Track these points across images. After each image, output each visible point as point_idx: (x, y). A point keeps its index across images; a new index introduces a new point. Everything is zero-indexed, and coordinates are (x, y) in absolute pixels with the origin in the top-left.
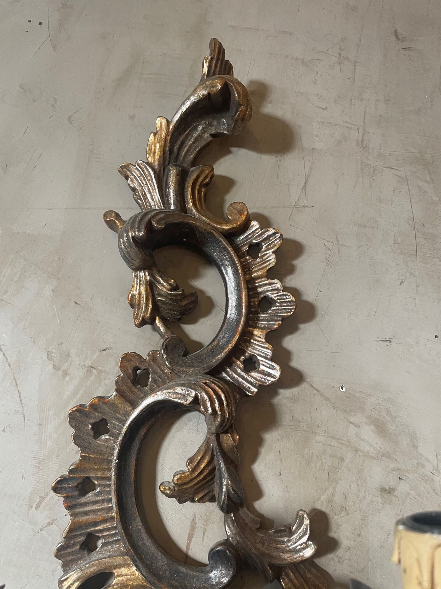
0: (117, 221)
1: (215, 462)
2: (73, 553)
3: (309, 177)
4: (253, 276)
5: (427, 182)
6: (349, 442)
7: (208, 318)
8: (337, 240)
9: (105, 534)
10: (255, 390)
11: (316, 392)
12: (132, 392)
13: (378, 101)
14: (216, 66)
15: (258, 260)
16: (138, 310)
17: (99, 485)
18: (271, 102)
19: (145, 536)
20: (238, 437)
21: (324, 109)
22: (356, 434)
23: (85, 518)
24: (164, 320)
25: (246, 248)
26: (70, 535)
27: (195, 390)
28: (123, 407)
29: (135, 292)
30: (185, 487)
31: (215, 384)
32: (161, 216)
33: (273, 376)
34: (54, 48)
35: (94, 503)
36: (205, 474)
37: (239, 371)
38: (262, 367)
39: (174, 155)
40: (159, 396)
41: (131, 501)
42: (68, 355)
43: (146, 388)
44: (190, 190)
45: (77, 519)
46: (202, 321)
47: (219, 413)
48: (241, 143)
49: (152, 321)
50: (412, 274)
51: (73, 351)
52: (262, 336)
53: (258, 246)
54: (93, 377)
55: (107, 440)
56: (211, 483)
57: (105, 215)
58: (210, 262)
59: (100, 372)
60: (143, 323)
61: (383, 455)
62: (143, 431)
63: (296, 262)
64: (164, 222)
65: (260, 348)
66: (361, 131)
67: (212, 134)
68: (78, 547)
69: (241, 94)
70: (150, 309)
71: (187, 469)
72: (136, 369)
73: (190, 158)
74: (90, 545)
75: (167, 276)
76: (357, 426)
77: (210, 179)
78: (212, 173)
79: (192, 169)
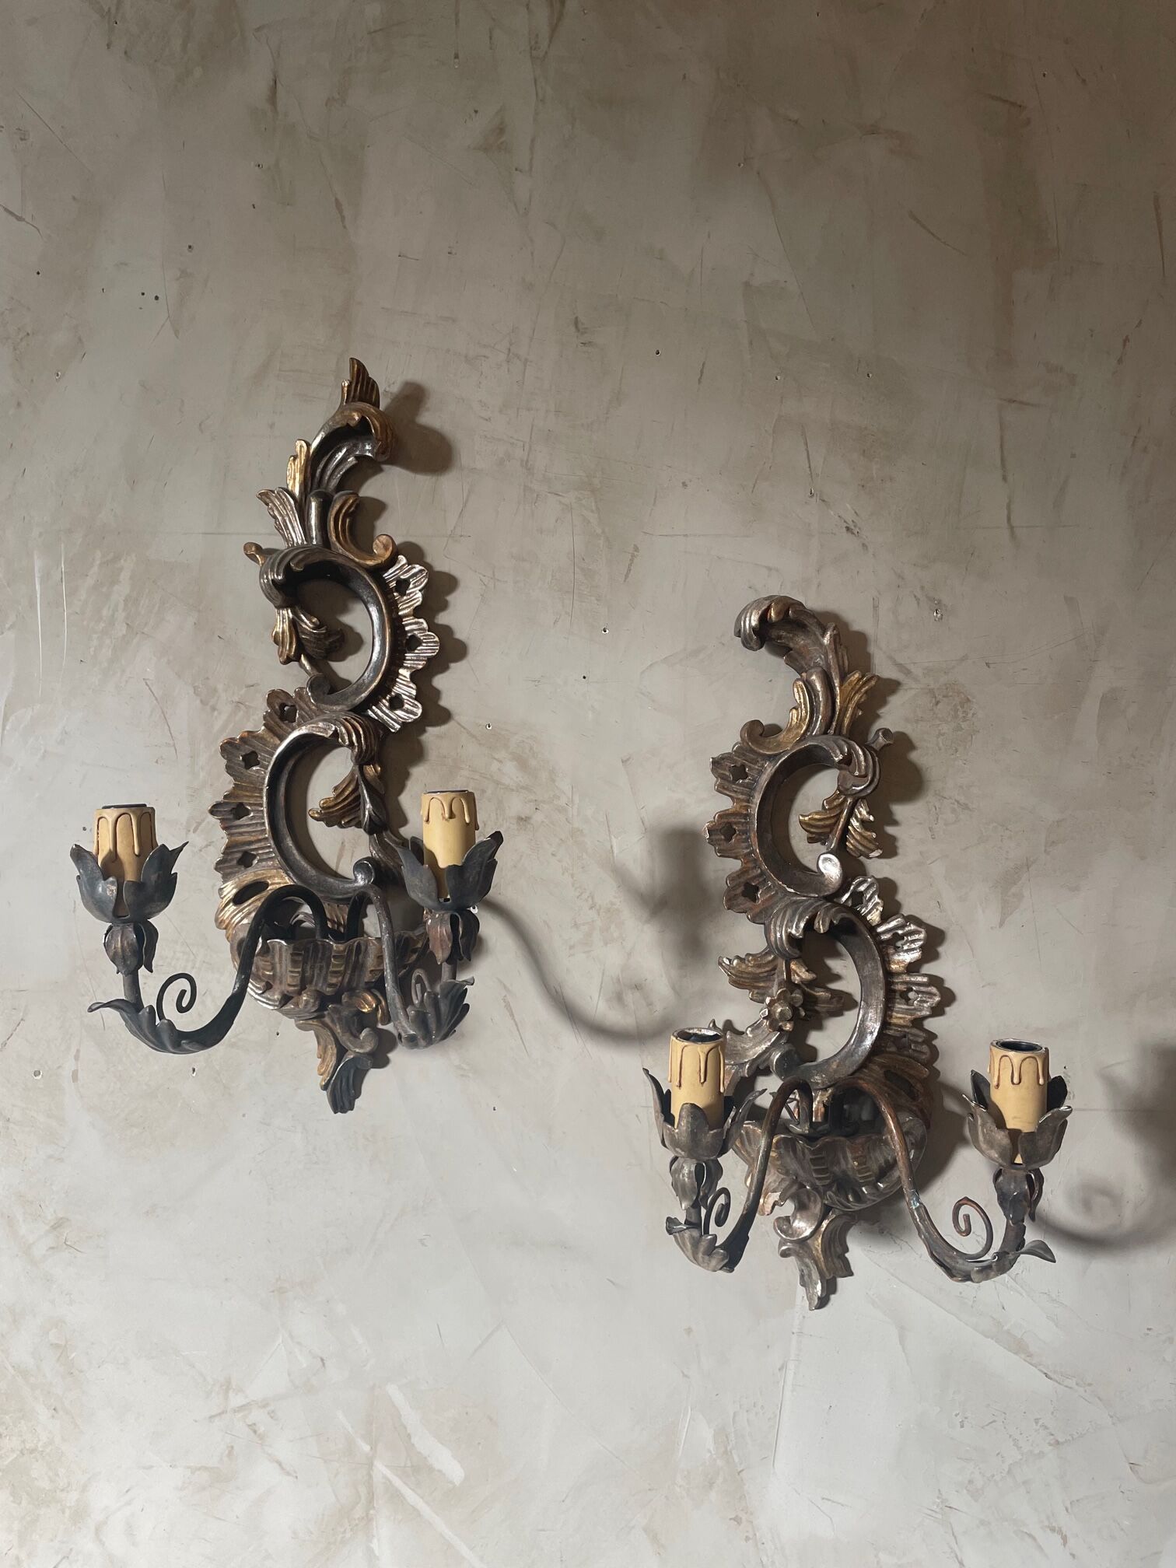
0: (258, 556)
1: (360, 790)
2: (231, 867)
3: (467, 501)
4: (400, 613)
5: (592, 511)
6: (492, 776)
7: (356, 655)
8: (494, 575)
9: (260, 852)
10: (398, 727)
11: (462, 729)
12: (280, 727)
13: (547, 411)
14: (355, 390)
15: (405, 598)
16: (283, 647)
17: (253, 811)
18: (427, 410)
19: (295, 852)
20: (379, 769)
21: (487, 420)
22: (499, 769)
23: (241, 838)
24: (309, 659)
25: (394, 584)
26: (228, 851)
27: (335, 725)
28: (272, 740)
29: (278, 630)
30: (331, 810)
31: (354, 720)
32: (301, 557)
33: (415, 714)
34: (176, 333)
35: (249, 825)
36: (349, 800)
37: (384, 709)
38: (406, 706)
39: (316, 480)
40: (304, 730)
41: (282, 823)
42: (215, 690)
43: (294, 724)
44: (332, 523)
45: (233, 838)
46: (350, 658)
47: (356, 744)
48: (393, 461)
49: (298, 660)
50: (567, 613)
51: (220, 687)
52: (408, 676)
54: (242, 712)
55: (257, 770)
56: (358, 809)
57: (245, 549)
58: (358, 597)
59: (248, 707)
60: (288, 661)
61: (522, 788)
62: (291, 763)
63: (449, 598)
64: (302, 564)
65: (404, 687)
66: (527, 447)
67: (357, 457)
68: (235, 862)
69: (379, 429)
70: (294, 646)
71: (332, 795)
72: (283, 706)
73: (334, 482)
74: (246, 860)
75: (310, 613)
76: (501, 762)
77: (356, 508)
78: (358, 502)
79: (336, 496)
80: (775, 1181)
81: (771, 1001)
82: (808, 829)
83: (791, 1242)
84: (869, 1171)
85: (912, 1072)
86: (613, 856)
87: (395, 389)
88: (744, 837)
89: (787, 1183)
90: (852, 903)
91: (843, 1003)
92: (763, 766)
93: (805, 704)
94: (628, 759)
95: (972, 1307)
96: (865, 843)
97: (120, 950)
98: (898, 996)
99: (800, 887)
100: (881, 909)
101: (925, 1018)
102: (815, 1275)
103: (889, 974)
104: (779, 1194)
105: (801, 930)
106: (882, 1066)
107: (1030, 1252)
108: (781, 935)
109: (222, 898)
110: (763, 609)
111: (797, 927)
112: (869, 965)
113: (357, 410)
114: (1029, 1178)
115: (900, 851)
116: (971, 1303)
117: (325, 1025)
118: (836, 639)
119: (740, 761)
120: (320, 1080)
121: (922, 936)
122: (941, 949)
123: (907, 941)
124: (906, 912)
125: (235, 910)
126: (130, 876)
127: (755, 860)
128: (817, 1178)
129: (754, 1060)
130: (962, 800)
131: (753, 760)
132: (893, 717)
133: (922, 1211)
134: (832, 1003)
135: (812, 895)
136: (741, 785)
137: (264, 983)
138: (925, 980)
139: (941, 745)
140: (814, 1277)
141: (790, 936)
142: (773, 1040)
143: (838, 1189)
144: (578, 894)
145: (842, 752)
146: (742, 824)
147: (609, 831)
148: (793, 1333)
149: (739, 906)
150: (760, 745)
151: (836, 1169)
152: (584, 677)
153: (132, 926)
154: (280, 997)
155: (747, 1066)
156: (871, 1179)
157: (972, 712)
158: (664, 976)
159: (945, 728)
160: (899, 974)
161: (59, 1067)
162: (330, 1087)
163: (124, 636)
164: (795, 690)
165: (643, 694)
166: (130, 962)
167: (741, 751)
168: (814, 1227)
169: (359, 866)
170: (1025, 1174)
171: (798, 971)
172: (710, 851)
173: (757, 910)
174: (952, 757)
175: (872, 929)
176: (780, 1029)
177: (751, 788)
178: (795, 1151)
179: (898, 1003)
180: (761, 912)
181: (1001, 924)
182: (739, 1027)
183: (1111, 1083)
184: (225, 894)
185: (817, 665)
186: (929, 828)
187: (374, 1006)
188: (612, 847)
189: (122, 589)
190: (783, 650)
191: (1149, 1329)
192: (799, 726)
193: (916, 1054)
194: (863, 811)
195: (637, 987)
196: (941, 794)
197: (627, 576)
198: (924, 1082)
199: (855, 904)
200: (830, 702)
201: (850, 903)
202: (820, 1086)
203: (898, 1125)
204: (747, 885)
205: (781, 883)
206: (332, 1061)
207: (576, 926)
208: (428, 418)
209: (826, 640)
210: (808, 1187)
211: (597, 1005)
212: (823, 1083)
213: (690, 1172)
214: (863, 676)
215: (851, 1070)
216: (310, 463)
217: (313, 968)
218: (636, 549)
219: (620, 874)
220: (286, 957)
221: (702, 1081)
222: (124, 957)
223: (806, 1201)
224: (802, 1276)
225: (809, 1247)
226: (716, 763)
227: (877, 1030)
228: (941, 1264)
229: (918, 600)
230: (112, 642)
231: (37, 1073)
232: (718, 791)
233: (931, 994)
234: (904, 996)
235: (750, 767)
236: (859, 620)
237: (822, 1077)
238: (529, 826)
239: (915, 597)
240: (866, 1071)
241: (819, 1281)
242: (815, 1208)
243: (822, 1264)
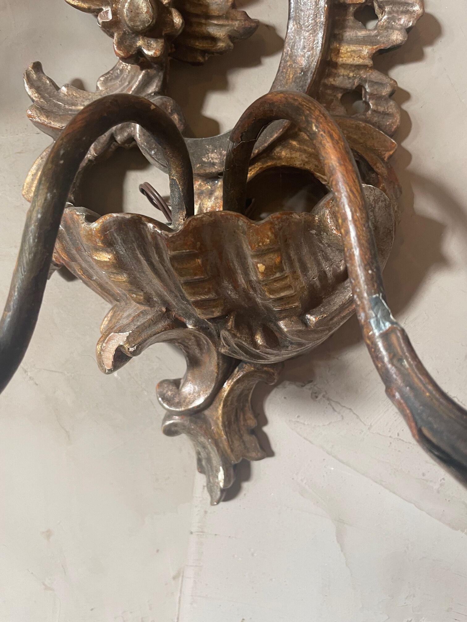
83: (178, 414)
89: (150, 317)
102: (216, 459)
104: (127, 334)
128: (197, 304)
140: (214, 462)
143: (237, 325)
148: (192, 533)
156: (294, 306)
168: (210, 391)
179: (352, 28)
210: (190, 327)
223: (198, 353)
224: (199, 460)
225: (205, 421)
240: (294, 143)
241: (221, 468)
242: (210, 362)
243: (225, 444)
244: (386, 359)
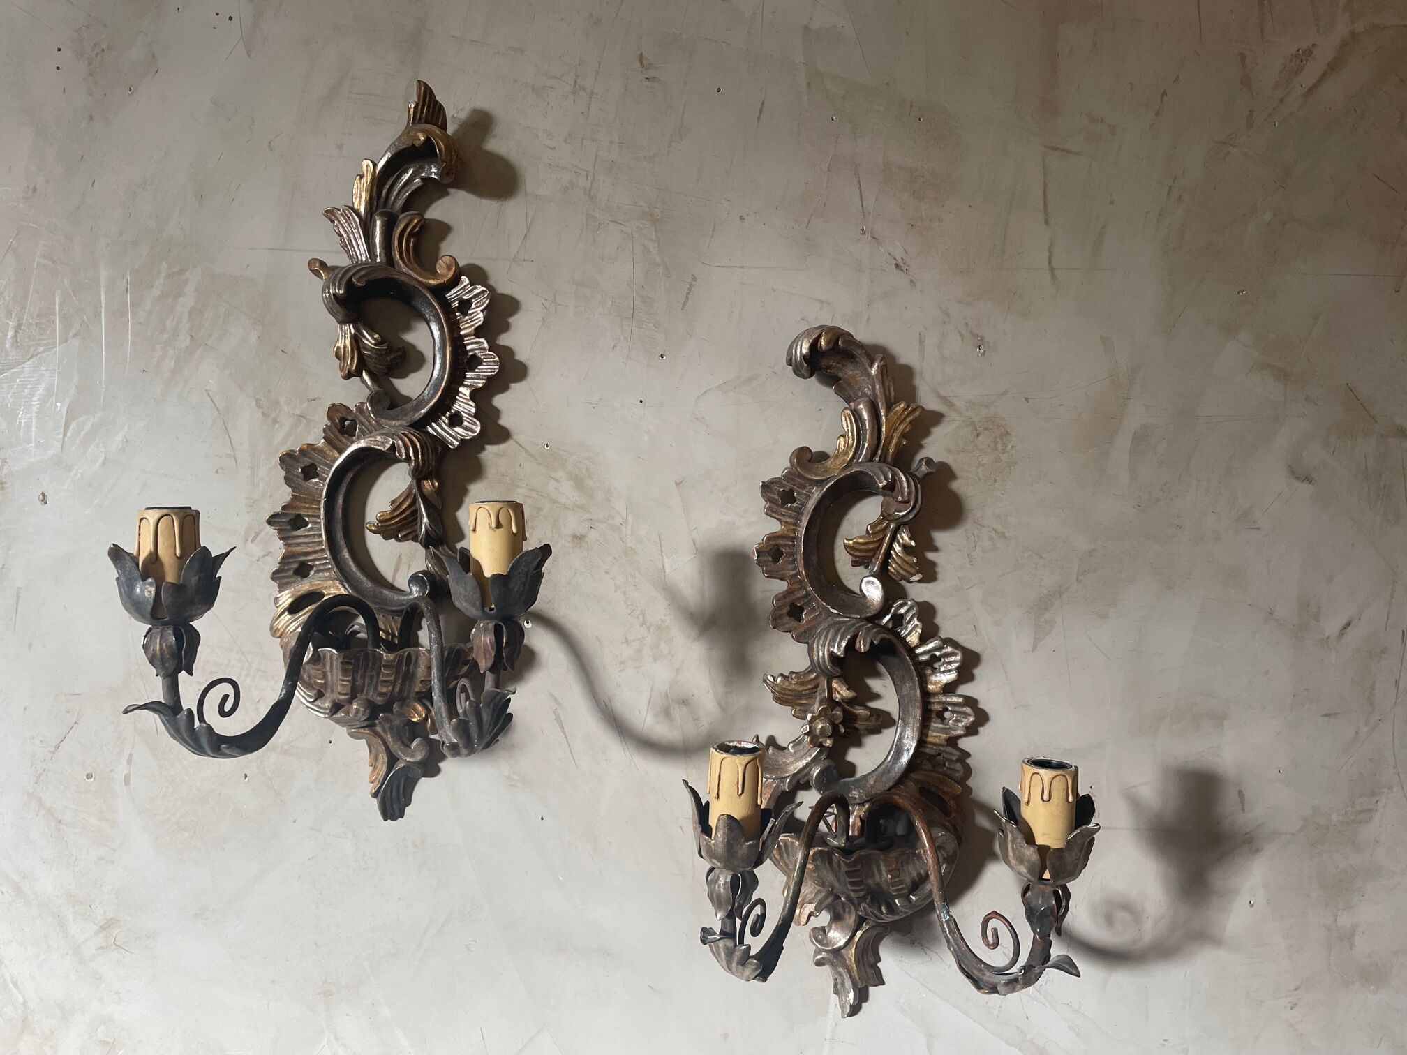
0: (321, 271)
1: (417, 504)
2: (287, 577)
3: (531, 227)
4: (462, 333)
5: (652, 241)
6: (549, 495)
7: (418, 373)
8: (555, 300)
9: (317, 563)
10: (456, 443)
11: (521, 448)
12: (340, 441)
13: (611, 143)
14: (422, 112)
15: (467, 318)
16: (344, 362)
17: (311, 522)
18: (494, 137)
19: (351, 564)
20: (437, 484)
21: (552, 149)
22: (555, 488)
23: (298, 549)
24: (370, 374)
25: (456, 304)
26: (285, 561)
27: (393, 439)
28: (331, 453)
29: (339, 345)
30: (388, 523)
31: (413, 434)
32: (363, 273)
33: (473, 431)
34: (249, 53)
35: (306, 536)
36: (406, 513)
38: (465, 423)
39: (382, 200)
40: (362, 444)
41: (340, 535)
42: (277, 403)
43: (354, 438)
44: (396, 242)
45: (290, 549)
46: (411, 375)
47: (413, 458)
48: (459, 184)
49: (360, 375)
50: (625, 338)
51: (282, 400)
52: (468, 394)
53: (469, 302)
54: (303, 425)
55: (316, 484)
56: (414, 523)
57: (310, 264)
58: (421, 317)
59: (309, 421)
60: (349, 376)
62: (350, 476)
63: (511, 320)
64: (365, 279)
65: (464, 404)
66: (590, 178)
67: (423, 179)
68: (292, 572)
69: (444, 149)
70: (355, 362)
71: (389, 508)
72: (343, 420)
73: (400, 203)
74: (303, 571)
75: (372, 330)
76: (557, 481)
77: (420, 228)
78: (422, 222)
79: (402, 216)
80: (811, 893)
81: (812, 717)
82: (852, 552)
83: (826, 951)
84: (902, 884)
85: (945, 789)
86: (665, 576)
87: (463, 115)
88: (791, 559)
89: (823, 894)
90: (893, 625)
91: (882, 721)
92: (810, 491)
93: (852, 432)
94: (681, 482)
95: (998, 1016)
96: (906, 567)
97: (158, 652)
98: (934, 716)
99: (844, 607)
100: (920, 631)
101: (960, 737)
102: (848, 984)
103: (926, 694)
104: (814, 905)
105: (842, 649)
106: (917, 782)
107: (1056, 966)
108: (824, 654)
109: (278, 607)
110: (814, 337)
111: (839, 646)
112: (907, 684)
113: (421, 131)
114: (1056, 893)
115: (939, 576)
116: (996, 1012)
117: (377, 734)
118: (883, 370)
119: (789, 486)
120: (371, 788)
121: (958, 658)
122: (976, 672)
123: (944, 663)
124: (943, 635)
125: (290, 619)
126: (170, 577)
127: (801, 582)
128: (853, 891)
129: (795, 775)
130: (999, 527)
131: (801, 484)
132: (936, 447)
133: (952, 923)
134: (871, 721)
135: (854, 616)
136: (790, 509)
137: (315, 692)
138: (960, 700)
139: (980, 475)
140: (846, 986)
141: (832, 655)
142: (813, 755)
143: (872, 901)
144: (629, 612)
145: (886, 479)
146: (789, 546)
147: (662, 551)
148: (826, 1040)
149: (784, 625)
150: (809, 471)
151: (870, 882)
152: (641, 401)
153: (172, 629)
154: (330, 705)
155: (788, 780)
156: (904, 892)
157: (1011, 445)
158: (711, 692)
159: (985, 460)
160: (935, 694)
161: (112, 770)
162: (380, 794)
163: (187, 347)
164: (843, 418)
165: (698, 419)
166: (171, 665)
167: (789, 476)
168: (848, 937)
169: (415, 579)
170: (1052, 889)
171: (839, 689)
172: (758, 572)
173: (802, 630)
174: (991, 487)
175: (911, 650)
176: (821, 745)
177: (799, 512)
178: (831, 863)
179: (935, 723)
180: (805, 632)
181: (1034, 648)
182: (782, 742)
183: (1135, 803)
184: (280, 603)
185: (864, 395)
186: (968, 555)
187: (424, 716)
188: (664, 567)
189: (187, 301)
190: (831, 380)
191: (1165, 1040)
192: (846, 453)
193: (949, 772)
194: (905, 537)
195: (684, 702)
196: (980, 523)
197: (684, 305)
198: (957, 798)
199: (895, 626)
200: (876, 430)
201: (890, 625)
202: (858, 801)
203: (932, 840)
204: (793, 605)
205: (824, 604)
206: (382, 769)
207: (627, 642)
208: (494, 145)
209: (873, 371)
210: (843, 899)
211: (645, 719)
212: (860, 798)
213: (726, 883)
214: (908, 407)
215: (888, 786)
216: (376, 182)
217: (363, 677)
218: (694, 278)
219: (670, 593)
220: (337, 665)
221: (740, 792)
222: (162, 659)
223: (841, 911)
224: (835, 985)
225: (842, 957)
226: (766, 487)
227: (913, 748)
228: (969, 976)
229: (962, 336)
230: (175, 352)
231: (89, 776)
232: (767, 514)
233: (966, 715)
234: (940, 715)
235: (798, 492)
236: (906, 354)
237: (859, 792)
238: (583, 544)
239: (960, 333)
240: (902, 787)
241: (852, 990)
242: (850, 918)
243: (855, 974)
244: (948, 932)
